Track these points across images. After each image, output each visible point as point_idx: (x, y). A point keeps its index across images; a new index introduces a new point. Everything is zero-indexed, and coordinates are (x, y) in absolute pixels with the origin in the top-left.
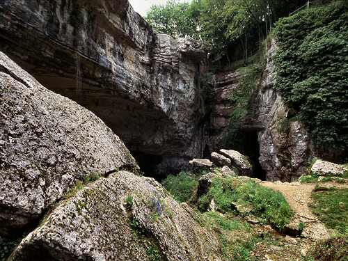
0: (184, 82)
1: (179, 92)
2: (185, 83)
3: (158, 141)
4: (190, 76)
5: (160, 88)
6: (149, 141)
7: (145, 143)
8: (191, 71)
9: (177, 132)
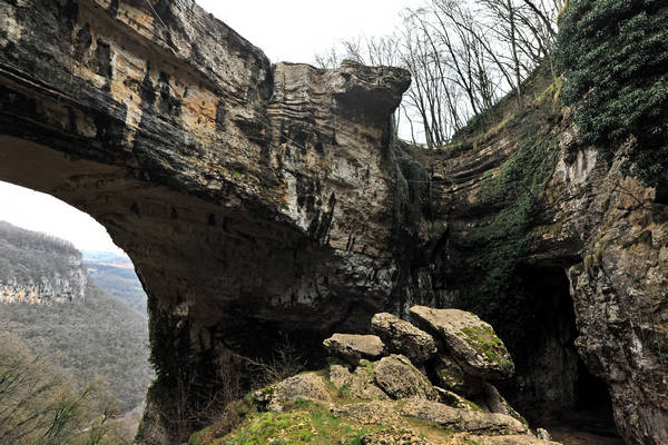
0: (353, 161)
1: (342, 185)
2: (357, 166)
3: (304, 299)
4: (368, 149)
5: (287, 175)
6: (286, 299)
7: (274, 302)
8: (370, 139)
9: (350, 277)
